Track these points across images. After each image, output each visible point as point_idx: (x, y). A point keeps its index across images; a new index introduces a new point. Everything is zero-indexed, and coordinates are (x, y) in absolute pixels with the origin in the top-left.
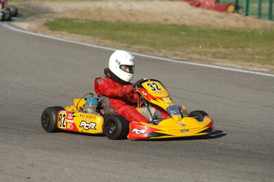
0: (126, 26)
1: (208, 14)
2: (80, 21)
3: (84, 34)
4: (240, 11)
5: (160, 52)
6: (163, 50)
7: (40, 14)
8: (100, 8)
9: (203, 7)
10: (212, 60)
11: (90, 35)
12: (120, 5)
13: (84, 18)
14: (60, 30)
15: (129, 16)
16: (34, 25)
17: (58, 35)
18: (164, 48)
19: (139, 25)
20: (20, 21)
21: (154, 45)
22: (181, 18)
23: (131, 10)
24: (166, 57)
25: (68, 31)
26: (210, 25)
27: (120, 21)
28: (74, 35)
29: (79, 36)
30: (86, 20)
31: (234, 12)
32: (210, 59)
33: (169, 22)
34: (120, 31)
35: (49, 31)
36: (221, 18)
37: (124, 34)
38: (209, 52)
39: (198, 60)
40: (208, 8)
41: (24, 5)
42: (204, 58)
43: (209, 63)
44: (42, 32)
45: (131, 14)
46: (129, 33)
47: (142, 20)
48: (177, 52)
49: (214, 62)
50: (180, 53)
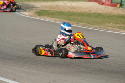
0: (73, 14)
1: (109, 8)
2: (51, 11)
3: (55, 18)
4: (123, 6)
5: (93, 26)
6: (94, 25)
7: (31, 8)
8: (57, 5)
9: (105, 5)
10: (119, 30)
11: (58, 18)
12: (66, 4)
13: (52, 10)
14: (43, 16)
15: (73, 9)
16: (31, 13)
17: (43, 18)
18: (94, 24)
19: (79, 13)
20: (24, 12)
21: (89, 23)
22: (97, 10)
23: (72, 6)
24: (96, 29)
25: (47, 16)
26: (111, 13)
27: (69, 11)
28: (51, 18)
29: (53, 18)
30: (54, 11)
31: (120, 7)
32: (117, 29)
33: (92, 12)
34: (71, 16)
35: (39, 16)
36: (115, 10)
37: (74, 17)
38: (116, 26)
39: (112, 30)
40: (107, 5)
41: (22, 4)
42: (115, 29)
43: (118, 31)
44: (36, 17)
45: (73, 8)
46: (76, 17)
47: (79, 11)
48: (101, 26)
49: (120, 31)
50: (102, 27)
